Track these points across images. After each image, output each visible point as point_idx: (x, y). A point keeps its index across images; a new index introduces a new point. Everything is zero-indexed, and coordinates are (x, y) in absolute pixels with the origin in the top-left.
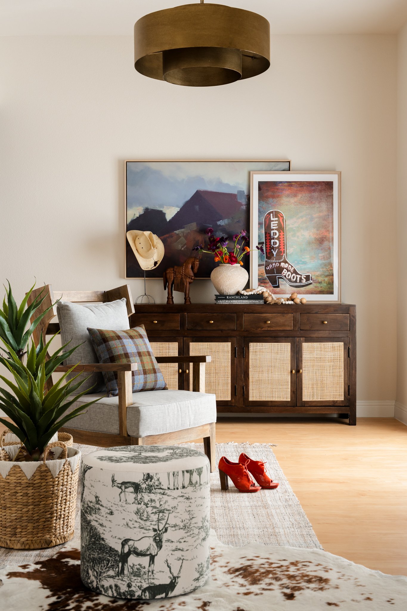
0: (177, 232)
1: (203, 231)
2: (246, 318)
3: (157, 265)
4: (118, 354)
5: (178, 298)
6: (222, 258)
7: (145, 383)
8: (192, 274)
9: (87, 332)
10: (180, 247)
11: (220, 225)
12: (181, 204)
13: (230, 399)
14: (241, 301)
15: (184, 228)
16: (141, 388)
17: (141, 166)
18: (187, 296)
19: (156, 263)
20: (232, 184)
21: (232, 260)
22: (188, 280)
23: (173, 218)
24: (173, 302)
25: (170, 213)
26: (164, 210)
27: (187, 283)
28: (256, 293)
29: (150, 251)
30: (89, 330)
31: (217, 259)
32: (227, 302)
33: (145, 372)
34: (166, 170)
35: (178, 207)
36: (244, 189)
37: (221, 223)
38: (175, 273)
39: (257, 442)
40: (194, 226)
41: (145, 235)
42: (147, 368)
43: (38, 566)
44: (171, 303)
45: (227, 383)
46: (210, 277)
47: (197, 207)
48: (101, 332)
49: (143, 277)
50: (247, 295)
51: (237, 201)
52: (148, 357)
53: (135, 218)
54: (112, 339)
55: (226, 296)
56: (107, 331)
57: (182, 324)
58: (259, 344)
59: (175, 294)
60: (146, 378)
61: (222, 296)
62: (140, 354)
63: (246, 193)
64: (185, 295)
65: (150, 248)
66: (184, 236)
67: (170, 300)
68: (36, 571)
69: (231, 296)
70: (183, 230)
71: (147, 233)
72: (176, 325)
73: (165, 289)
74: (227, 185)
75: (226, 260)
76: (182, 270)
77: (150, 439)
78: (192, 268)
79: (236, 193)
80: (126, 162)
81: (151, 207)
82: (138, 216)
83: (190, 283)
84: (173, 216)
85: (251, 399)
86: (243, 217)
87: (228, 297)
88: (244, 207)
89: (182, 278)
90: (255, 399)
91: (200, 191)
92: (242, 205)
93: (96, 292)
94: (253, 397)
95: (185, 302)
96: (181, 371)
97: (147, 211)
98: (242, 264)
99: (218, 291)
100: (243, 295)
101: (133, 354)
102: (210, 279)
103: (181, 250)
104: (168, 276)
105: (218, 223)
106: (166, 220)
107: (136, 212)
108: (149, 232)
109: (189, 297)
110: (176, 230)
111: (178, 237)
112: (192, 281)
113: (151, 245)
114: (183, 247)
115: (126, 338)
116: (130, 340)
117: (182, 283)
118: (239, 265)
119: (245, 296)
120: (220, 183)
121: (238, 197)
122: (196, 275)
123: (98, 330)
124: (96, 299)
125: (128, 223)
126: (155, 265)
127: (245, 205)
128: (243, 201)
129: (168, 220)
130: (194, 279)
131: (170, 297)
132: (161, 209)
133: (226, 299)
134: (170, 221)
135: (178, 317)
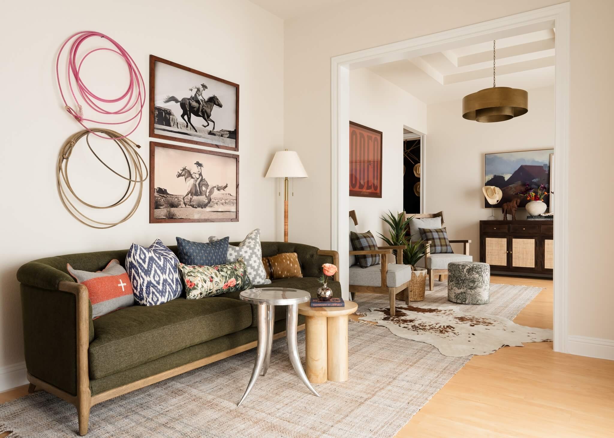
0: (510, 186)
1: (524, 185)
2: (543, 227)
3: (498, 202)
4: (430, 238)
5: (509, 217)
6: (531, 198)
7: (442, 250)
8: (516, 206)
9: (418, 229)
10: (512, 193)
11: (534, 182)
12: (513, 172)
13: (534, 267)
14: (540, 219)
15: (514, 184)
16: (440, 252)
17: (492, 156)
18: (514, 216)
19: (498, 201)
20: (540, 161)
21: (537, 199)
22: (514, 209)
23: (508, 179)
24: (507, 219)
25: (507, 177)
26: (504, 176)
27: (513, 210)
28: (550, 215)
29: (494, 196)
30: (419, 229)
31: (528, 199)
32: (532, 219)
33: (441, 246)
34: (505, 157)
35: (511, 174)
36: (547, 163)
37: (534, 180)
38: (507, 206)
39: (537, 287)
40: (519, 183)
41: (491, 188)
42: (442, 244)
43: (386, 309)
44: (506, 219)
45: (533, 259)
46: (525, 207)
47: (521, 174)
48: (424, 229)
49: (491, 208)
50: (544, 216)
51: (543, 170)
52: (444, 240)
53: (489, 180)
54: (428, 232)
55: (532, 216)
56: (427, 229)
57: (509, 230)
58: (550, 240)
59: (508, 215)
60: (442, 248)
61: (532, 217)
62: (440, 239)
63: (548, 165)
64: (513, 216)
65: (493, 194)
66: (514, 188)
67: (505, 218)
68: (385, 310)
69: (535, 216)
70: (513, 185)
71: (492, 187)
72: (506, 230)
73: (503, 213)
74: (538, 162)
75: (533, 198)
76: (511, 204)
77: (437, 270)
78: (516, 203)
79: (543, 165)
80: (485, 154)
81: (497, 174)
82: (491, 179)
83: (515, 210)
84: (508, 178)
85: (546, 267)
86: (546, 177)
87: (533, 217)
88: (547, 172)
89: (511, 208)
90: (548, 268)
91: (523, 166)
92: (546, 171)
93: (430, 214)
94: (547, 267)
95: (513, 219)
96: (508, 252)
97: (495, 176)
98: (543, 200)
99: (530, 214)
100: (542, 216)
101: (436, 239)
102: (525, 209)
103: (512, 195)
104: (504, 207)
105: (533, 181)
106: (505, 180)
107: (490, 177)
108: (494, 187)
109: (515, 217)
110: (510, 185)
111: (511, 188)
112: (516, 209)
113: (494, 192)
114: (513, 193)
115: (434, 232)
116: (436, 233)
117: (511, 210)
118: (541, 201)
119: (543, 216)
120: (534, 161)
121: (544, 168)
122: (518, 206)
123: (423, 229)
124: (429, 217)
125: (486, 182)
126: (497, 202)
127: (548, 171)
128: (547, 169)
129: (506, 180)
130: (517, 208)
131: (505, 217)
132: (502, 175)
133: (532, 218)
134: (507, 181)
135: (507, 226)
